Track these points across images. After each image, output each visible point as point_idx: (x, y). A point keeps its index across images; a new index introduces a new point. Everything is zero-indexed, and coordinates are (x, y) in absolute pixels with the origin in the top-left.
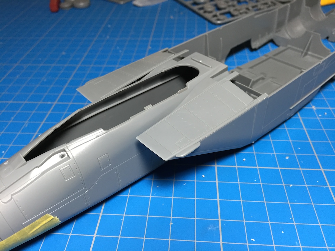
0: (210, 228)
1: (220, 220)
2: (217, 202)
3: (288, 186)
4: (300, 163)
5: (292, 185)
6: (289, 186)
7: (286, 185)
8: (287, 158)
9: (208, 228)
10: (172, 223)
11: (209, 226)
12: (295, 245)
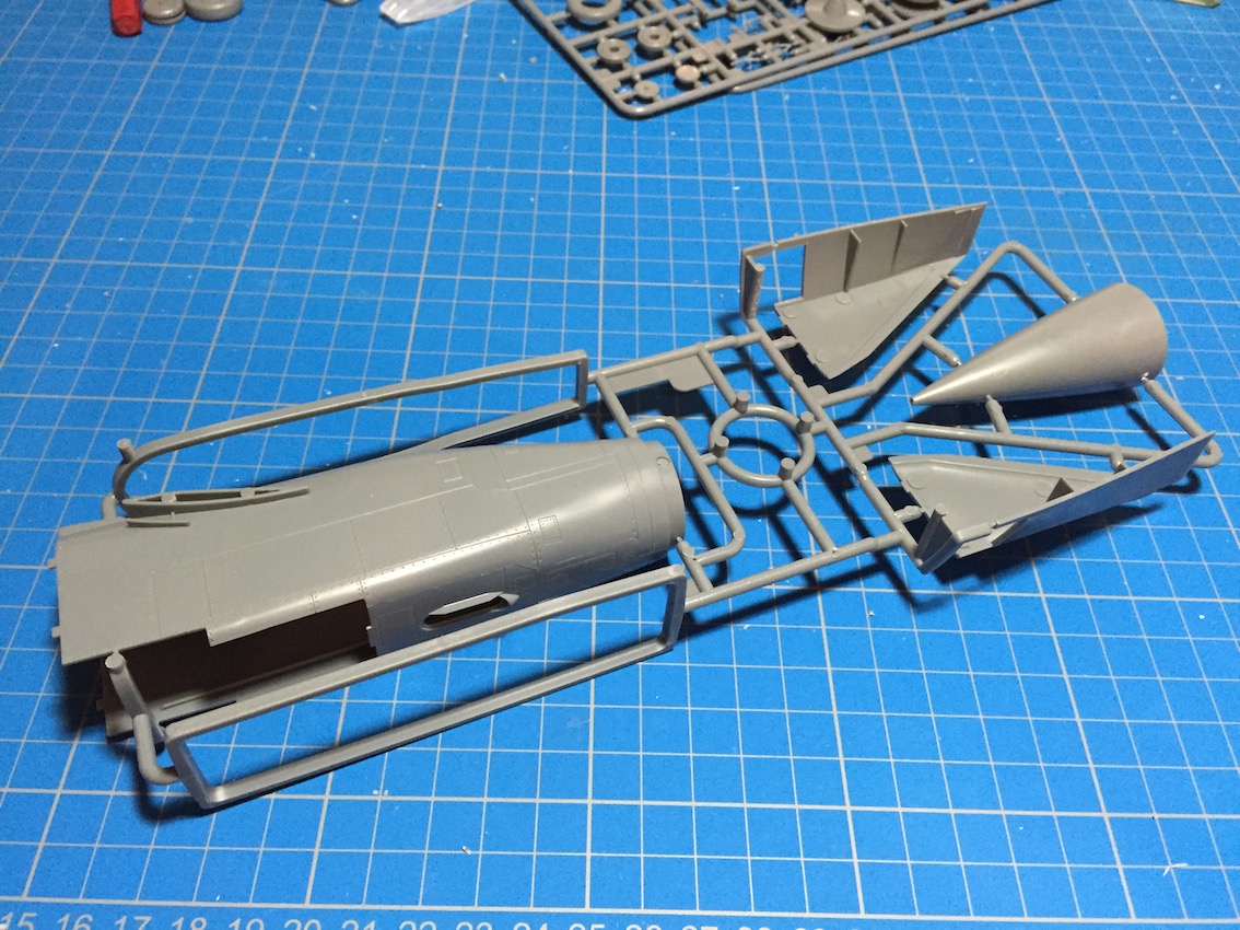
5: (748, 626)
12: (732, 753)
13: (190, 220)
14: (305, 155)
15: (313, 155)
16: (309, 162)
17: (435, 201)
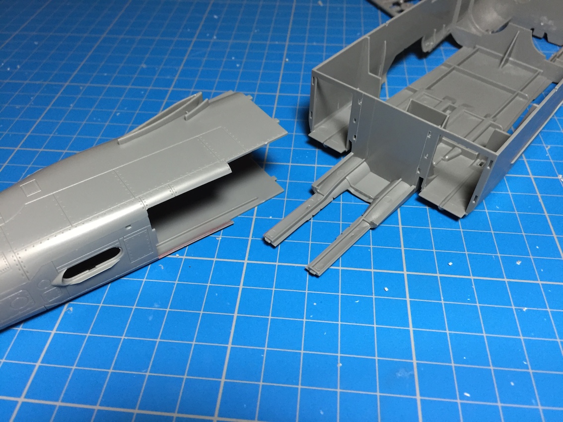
0: (400, 374)
1: (415, 361)
2: (409, 332)
3: (520, 309)
4: (539, 272)
5: (526, 308)
6: (522, 310)
7: (517, 308)
8: (519, 263)
9: (397, 373)
10: (341, 364)
11: (398, 372)
12: (532, 404)
13: (144, 66)
14: (211, 37)
15: (215, 37)
16: (212, 41)
17: (284, 58)
